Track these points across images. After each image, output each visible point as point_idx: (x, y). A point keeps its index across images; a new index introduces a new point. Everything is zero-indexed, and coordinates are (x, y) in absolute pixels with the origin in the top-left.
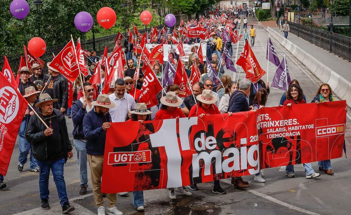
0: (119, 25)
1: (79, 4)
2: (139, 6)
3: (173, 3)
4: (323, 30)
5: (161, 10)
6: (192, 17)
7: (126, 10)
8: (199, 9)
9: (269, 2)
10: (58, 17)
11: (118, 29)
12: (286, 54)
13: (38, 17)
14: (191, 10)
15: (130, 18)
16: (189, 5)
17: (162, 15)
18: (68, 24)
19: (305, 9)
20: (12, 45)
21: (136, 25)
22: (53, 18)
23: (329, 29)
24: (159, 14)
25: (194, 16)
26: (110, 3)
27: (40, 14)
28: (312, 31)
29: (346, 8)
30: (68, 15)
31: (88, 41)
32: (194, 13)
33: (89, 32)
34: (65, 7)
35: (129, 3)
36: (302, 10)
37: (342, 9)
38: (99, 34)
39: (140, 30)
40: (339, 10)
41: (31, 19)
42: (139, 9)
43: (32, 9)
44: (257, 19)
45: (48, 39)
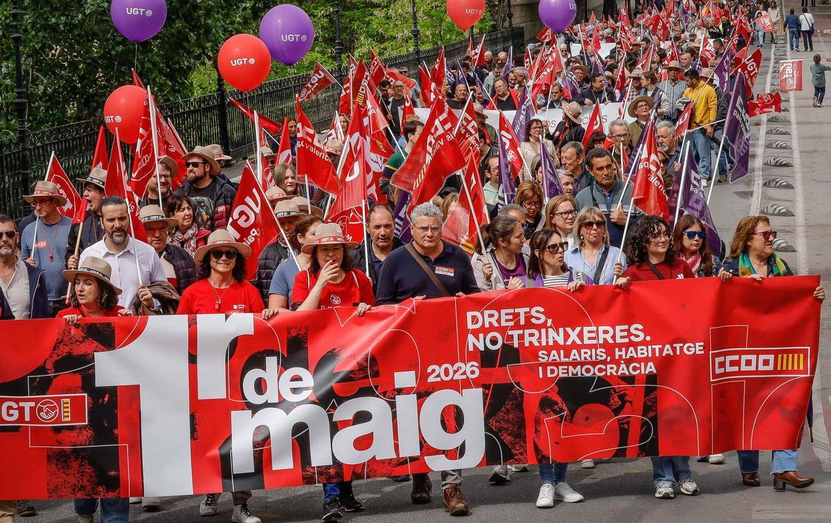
10: (84, 14)
15: (358, 13)
21: (381, 39)
22: (67, 16)
31: (200, 101)
33: (202, 68)
39: (396, 59)
45: (51, 97)
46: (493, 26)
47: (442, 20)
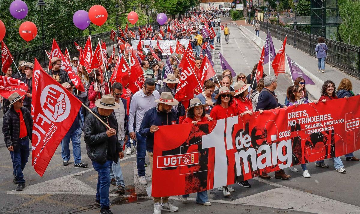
0: (112, 23)
1: (77, 5)
2: (129, 7)
3: (159, 5)
4: (288, 28)
5: (149, 11)
6: (175, 17)
7: (118, 10)
8: (182, 9)
9: (242, 4)
10: (59, 16)
11: (112, 27)
12: (257, 48)
13: (42, 16)
14: (175, 11)
15: (122, 17)
16: (173, 6)
17: (150, 15)
18: (68, 22)
19: (273, 10)
20: (18, 41)
21: (127, 24)
22: (55, 17)
23: (294, 27)
24: (147, 14)
25: (177, 16)
26: (104, 4)
27: (43, 14)
28: (279, 29)
29: (307, 9)
30: (68, 15)
32: (177, 14)
33: (86, 30)
34: (65, 8)
35: (121, 5)
36: (270, 11)
37: (304, 10)
38: (95, 31)
39: (131, 28)
40: (302, 11)
41: (35, 18)
42: (130, 10)
43: (36, 9)
44: (232, 18)
45: (51, 36)
46: (153, 21)
47: (141, 20)
